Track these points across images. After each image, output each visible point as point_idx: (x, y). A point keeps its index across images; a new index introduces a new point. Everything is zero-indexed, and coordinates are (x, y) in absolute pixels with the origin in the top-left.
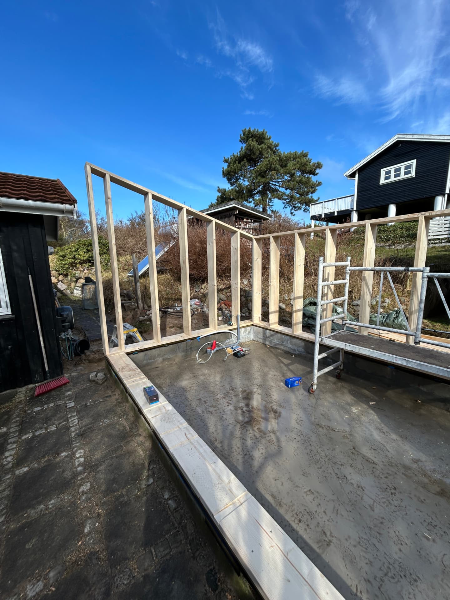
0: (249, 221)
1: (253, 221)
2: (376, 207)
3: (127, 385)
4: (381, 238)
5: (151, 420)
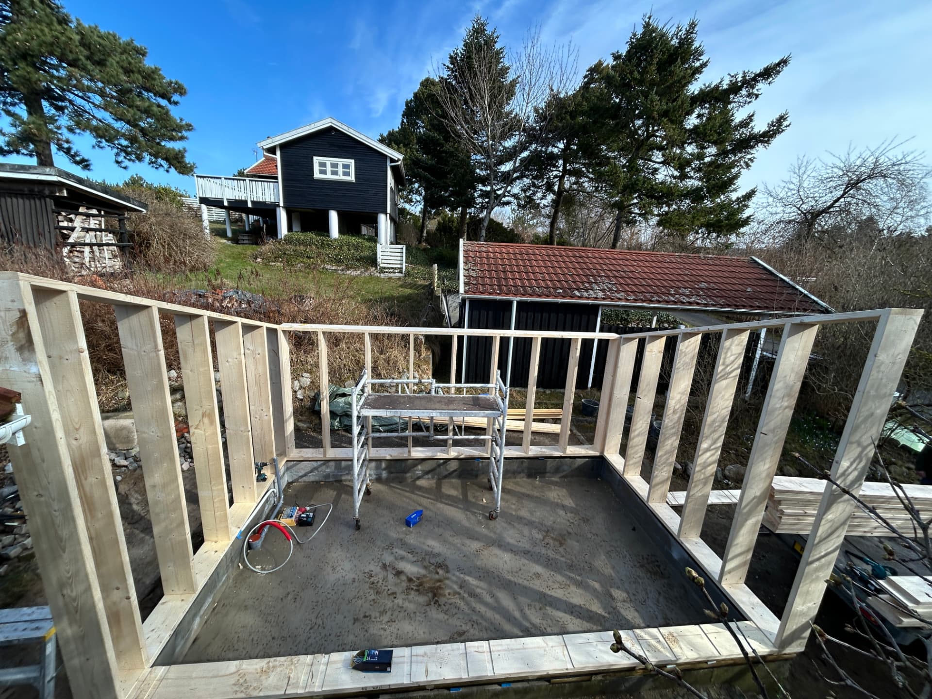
0: (94, 212)
1: (103, 213)
2: (314, 209)
3: (316, 690)
4: (329, 257)
5: (429, 679)
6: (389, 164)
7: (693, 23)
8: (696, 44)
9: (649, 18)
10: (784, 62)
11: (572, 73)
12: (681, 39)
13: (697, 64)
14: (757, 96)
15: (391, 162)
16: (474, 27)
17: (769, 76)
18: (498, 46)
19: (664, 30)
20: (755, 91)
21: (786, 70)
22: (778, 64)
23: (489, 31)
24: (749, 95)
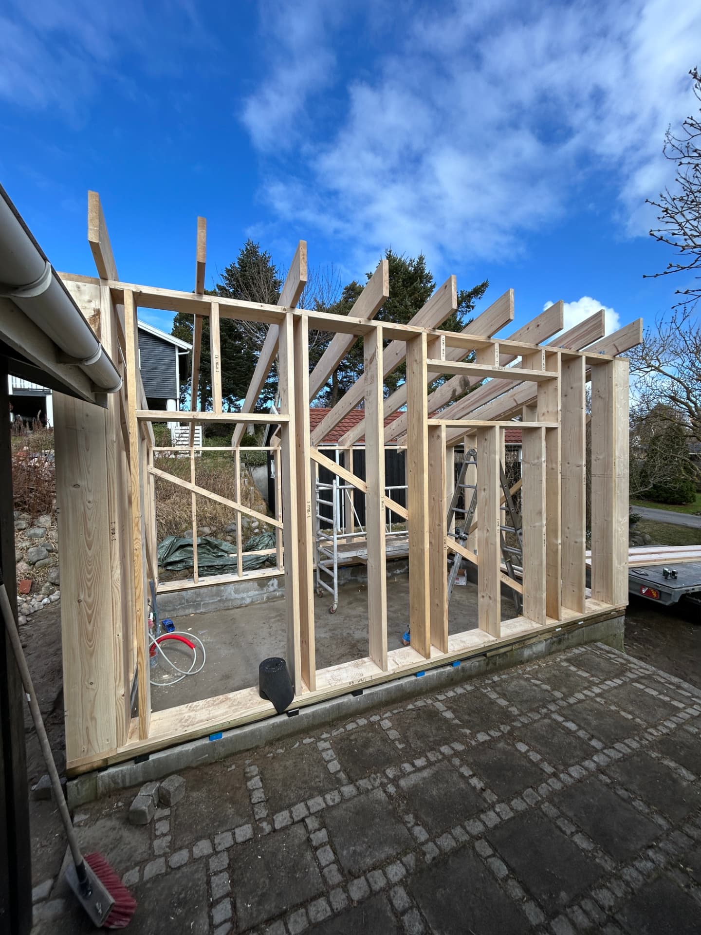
6: (177, 354)
7: (421, 257)
8: (426, 272)
9: (390, 252)
10: (485, 285)
11: (338, 286)
12: (414, 267)
13: (429, 285)
14: (473, 307)
15: (179, 352)
16: (247, 249)
17: (478, 294)
18: (270, 265)
19: (403, 259)
20: (472, 304)
21: (487, 291)
22: (482, 286)
23: (260, 252)
24: (468, 307)
